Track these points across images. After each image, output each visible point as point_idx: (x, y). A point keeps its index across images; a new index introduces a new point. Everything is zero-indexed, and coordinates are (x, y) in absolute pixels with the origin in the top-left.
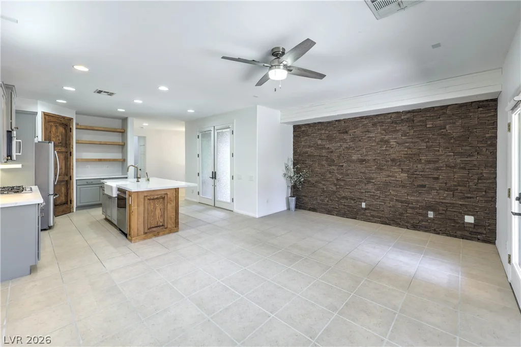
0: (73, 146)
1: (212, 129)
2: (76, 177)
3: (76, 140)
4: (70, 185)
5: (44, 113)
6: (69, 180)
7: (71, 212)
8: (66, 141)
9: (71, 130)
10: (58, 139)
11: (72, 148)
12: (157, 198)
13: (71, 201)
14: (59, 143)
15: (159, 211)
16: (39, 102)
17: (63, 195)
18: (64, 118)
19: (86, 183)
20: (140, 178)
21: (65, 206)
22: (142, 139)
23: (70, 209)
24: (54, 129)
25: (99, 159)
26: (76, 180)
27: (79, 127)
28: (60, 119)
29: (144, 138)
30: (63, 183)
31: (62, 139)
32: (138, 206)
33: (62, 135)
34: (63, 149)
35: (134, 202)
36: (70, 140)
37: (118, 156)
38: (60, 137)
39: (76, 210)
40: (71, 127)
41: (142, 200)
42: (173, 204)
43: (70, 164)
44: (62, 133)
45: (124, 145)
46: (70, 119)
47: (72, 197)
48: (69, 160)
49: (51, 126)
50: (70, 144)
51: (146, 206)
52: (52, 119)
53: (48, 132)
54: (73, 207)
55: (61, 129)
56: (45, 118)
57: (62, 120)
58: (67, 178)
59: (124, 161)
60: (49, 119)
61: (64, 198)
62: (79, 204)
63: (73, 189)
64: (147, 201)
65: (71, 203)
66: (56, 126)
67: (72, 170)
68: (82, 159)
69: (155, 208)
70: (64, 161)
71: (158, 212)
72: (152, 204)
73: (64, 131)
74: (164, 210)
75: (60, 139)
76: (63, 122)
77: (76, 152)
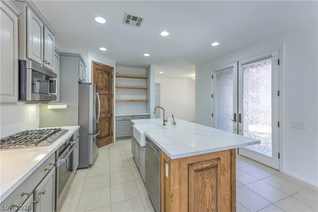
0: (113, 89)
1: (235, 65)
2: (116, 114)
3: (116, 85)
4: (112, 122)
5: (93, 62)
6: (111, 117)
7: (112, 143)
8: (109, 86)
9: (112, 77)
10: (103, 83)
11: (113, 91)
12: (207, 168)
13: (112, 133)
14: (104, 87)
15: (210, 190)
16: (89, 52)
17: (107, 129)
18: (107, 66)
19: (122, 119)
20: (167, 121)
21: (108, 138)
22: (158, 85)
23: (112, 140)
24: (100, 76)
25: (131, 100)
26: (116, 117)
27: (118, 75)
28: (105, 67)
29: (159, 84)
30: (107, 119)
31: (106, 83)
32: (180, 183)
33: (106, 81)
34: (107, 92)
35: (174, 177)
36: (111, 85)
37: (143, 97)
38: (105, 82)
39: (116, 140)
40: (112, 74)
41: (186, 172)
42: (228, 175)
43: (112, 104)
44: (106, 79)
45: (148, 88)
46: (112, 68)
47: (113, 131)
48: (111, 100)
49: (99, 73)
50: (111, 88)
51: (192, 181)
52: (99, 67)
53: (96, 77)
54: (113, 139)
55: (106, 76)
56: (94, 66)
57: (106, 68)
58: (109, 115)
59: (147, 101)
60: (97, 67)
61: (107, 132)
62: (118, 136)
63: (113, 124)
64: (193, 174)
65: (112, 135)
66: (102, 73)
67: (113, 109)
68: (120, 100)
69: (204, 187)
70: (107, 102)
71: (208, 191)
72: (200, 179)
73: (107, 78)
74: (216, 188)
75: (105, 84)
76: (107, 70)
77: (116, 94)
